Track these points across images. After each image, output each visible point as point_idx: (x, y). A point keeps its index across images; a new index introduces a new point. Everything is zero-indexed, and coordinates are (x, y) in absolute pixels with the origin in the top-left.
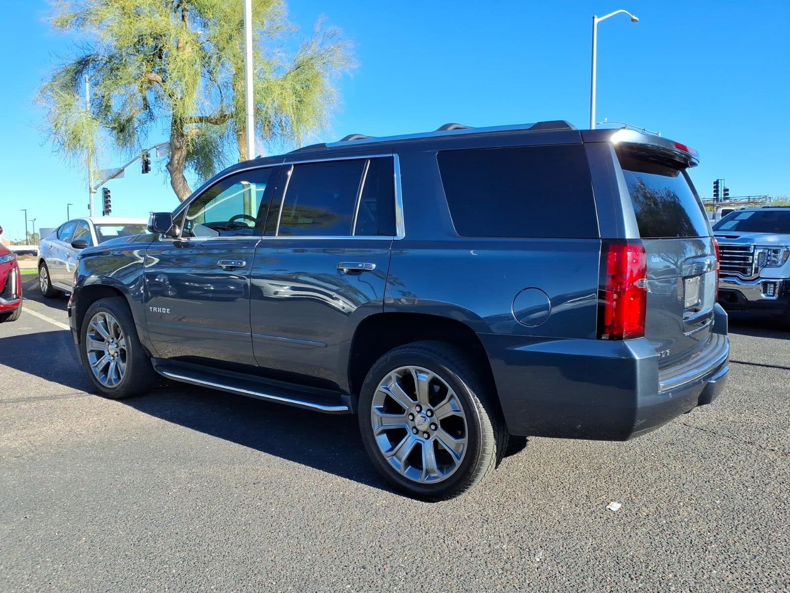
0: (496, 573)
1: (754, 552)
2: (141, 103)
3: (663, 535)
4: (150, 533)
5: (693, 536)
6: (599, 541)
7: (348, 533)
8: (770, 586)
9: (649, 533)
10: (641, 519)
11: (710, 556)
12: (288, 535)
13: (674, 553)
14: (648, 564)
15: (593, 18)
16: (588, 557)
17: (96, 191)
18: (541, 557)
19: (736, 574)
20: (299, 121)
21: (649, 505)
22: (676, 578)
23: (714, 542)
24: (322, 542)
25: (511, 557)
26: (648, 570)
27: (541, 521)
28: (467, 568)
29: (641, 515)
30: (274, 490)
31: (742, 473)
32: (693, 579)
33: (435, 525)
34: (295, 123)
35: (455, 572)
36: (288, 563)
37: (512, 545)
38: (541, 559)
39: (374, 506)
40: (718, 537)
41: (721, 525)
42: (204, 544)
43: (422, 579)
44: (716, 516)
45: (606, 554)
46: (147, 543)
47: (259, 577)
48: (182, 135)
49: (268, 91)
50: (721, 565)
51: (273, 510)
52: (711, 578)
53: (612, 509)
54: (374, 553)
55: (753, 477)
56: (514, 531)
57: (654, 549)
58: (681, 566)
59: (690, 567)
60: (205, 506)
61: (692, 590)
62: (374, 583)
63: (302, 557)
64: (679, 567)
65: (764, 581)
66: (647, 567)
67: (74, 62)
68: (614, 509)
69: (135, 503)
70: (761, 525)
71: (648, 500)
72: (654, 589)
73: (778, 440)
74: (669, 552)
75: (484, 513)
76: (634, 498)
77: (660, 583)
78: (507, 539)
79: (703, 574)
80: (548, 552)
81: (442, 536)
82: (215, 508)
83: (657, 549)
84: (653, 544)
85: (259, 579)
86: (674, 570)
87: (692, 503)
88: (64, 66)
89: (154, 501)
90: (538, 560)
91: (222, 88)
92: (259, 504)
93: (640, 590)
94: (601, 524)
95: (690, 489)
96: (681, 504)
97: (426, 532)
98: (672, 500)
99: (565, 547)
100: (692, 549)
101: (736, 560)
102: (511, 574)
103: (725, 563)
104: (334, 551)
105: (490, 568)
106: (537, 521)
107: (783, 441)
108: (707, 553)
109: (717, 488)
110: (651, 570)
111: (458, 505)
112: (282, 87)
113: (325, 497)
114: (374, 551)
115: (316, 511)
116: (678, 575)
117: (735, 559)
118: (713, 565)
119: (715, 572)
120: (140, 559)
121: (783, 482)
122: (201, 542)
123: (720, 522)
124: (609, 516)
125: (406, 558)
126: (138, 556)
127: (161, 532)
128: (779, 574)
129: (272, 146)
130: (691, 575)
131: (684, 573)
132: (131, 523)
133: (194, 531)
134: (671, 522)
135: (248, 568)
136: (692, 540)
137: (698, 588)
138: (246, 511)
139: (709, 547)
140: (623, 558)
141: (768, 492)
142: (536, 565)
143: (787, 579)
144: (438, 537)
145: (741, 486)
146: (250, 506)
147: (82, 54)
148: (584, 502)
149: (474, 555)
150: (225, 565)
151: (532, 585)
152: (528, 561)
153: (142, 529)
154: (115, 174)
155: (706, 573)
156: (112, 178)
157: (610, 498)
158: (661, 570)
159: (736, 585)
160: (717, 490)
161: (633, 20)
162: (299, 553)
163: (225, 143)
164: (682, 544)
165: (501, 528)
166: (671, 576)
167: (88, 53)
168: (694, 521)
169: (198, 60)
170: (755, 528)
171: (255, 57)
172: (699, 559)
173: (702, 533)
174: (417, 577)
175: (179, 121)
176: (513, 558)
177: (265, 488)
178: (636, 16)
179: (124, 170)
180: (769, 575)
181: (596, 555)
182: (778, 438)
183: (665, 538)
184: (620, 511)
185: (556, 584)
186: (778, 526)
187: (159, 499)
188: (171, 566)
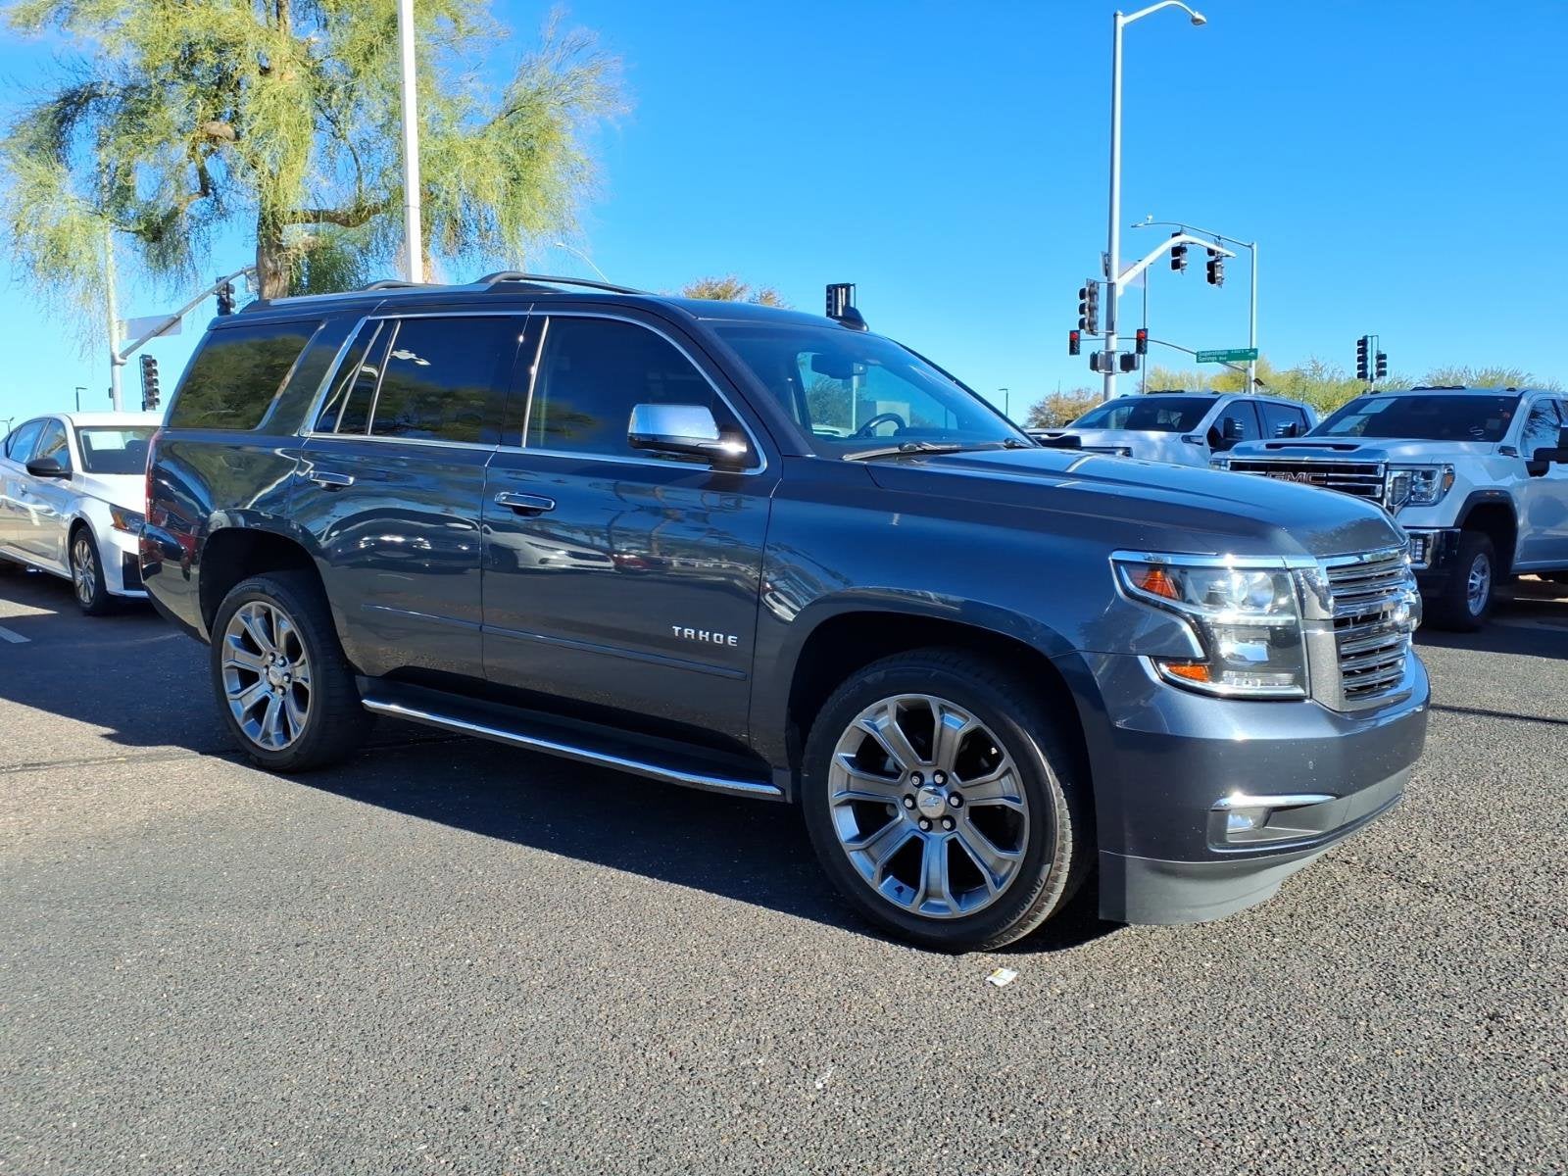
0: (728, 1115)
1: (1248, 1063)
2: (196, 183)
3: (1082, 1032)
4: (50, 1049)
5: (1137, 1034)
6: (950, 1047)
7: (456, 1041)
8: (1258, 1128)
9: (1054, 1029)
10: (1047, 1003)
11: (1159, 1073)
12: (333, 1046)
13: (1090, 1067)
14: (1033, 1089)
15: (1115, 15)
16: (921, 1078)
17: (123, 361)
18: (826, 1081)
19: (1199, 1106)
20: (514, 220)
21: (1071, 973)
22: (1079, 1115)
23: (1175, 1045)
24: (397, 1059)
25: (768, 1081)
26: (1029, 1101)
27: (850, 1008)
28: (672, 1105)
29: (1049, 994)
30: (333, 958)
31: (1273, 908)
32: (1113, 1118)
33: (635, 1021)
34: (507, 223)
35: (647, 1114)
36: (314, 1102)
37: (778, 1058)
38: (825, 1085)
39: (525, 987)
40: (1187, 1033)
41: (1199, 1011)
42: (154, 1068)
43: (575, 1130)
44: (1195, 993)
45: (956, 1072)
46: (37, 1070)
47: (246, 1133)
48: (280, 248)
49: (449, 156)
50: (1175, 1089)
51: (318, 996)
52: (1148, 1114)
53: (996, 983)
54: (496, 1080)
55: (1291, 916)
56: (791, 1029)
57: (1053, 1060)
58: (1095, 1092)
59: (1113, 1094)
60: (181, 992)
61: (1103, 1139)
62: (476, 1139)
63: (347, 1090)
64: (1092, 1094)
65: (1249, 1118)
66: (1028, 1096)
67: (56, 99)
68: (1000, 983)
69: (39, 988)
70: (1278, 1009)
71: (1074, 963)
72: (1030, 1139)
73: (1364, 842)
74: (1081, 1065)
75: (742, 994)
76: (1047, 960)
77: (1045, 1127)
78: (771, 1046)
79: (1134, 1106)
80: (844, 1071)
81: (642, 1044)
82: (200, 996)
83: (1060, 1059)
84: (1055, 1050)
85: (244, 1136)
86: (1080, 1101)
87: (1156, 969)
88: (35, 106)
89: (79, 984)
90: (819, 1086)
91: (358, 151)
92: (294, 985)
93: (1002, 1141)
94: (967, 1013)
95: (1161, 940)
96: (1136, 970)
97: (614, 1036)
98: (1119, 963)
99: (879, 1059)
100: (1128, 1058)
101: (1208, 1078)
102: (756, 1116)
103: (1183, 1086)
104: (416, 1076)
105: (719, 1105)
106: (841, 1010)
107: (1372, 845)
108: (1155, 1065)
109: (1215, 938)
110: (1034, 1101)
111: (694, 981)
112: (478, 151)
113: (432, 969)
114: (496, 1077)
115: (405, 999)
116: (1084, 1111)
117: (1206, 1076)
118: (1160, 1090)
119: (1159, 1102)
120: (11, 1101)
121: (1347, 925)
122: (149, 1065)
123: (1198, 1005)
124: (986, 997)
125: (557, 1087)
126: (11, 1095)
127: (73, 1046)
128: (1282, 1105)
129: (462, 270)
130: (1110, 1110)
131: (1098, 1107)
132: (15, 1029)
133: (142, 1043)
134: (1104, 1006)
135: (230, 1114)
136: (1133, 1042)
137: (1116, 1135)
138: (264, 1000)
139: (1163, 1054)
140: (988, 1078)
141: (1312, 945)
142: (813, 1097)
143: (1296, 1114)
144: (634, 1045)
145: (1263, 933)
146: (275, 989)
147: (71, 82)
148: (946, 968)
149: (696, 1079)
150: (183, 1110)
151: (791, 1136)
152: (799, 1088)
153: (36, 1041)
154: (162, 327)
155: (1140, 1106)
156: (157, 335)
157: (999, 961)
158: (1054, 1102)
159: (1192, 1128)
160: (1215, 941)
161: (1195, 21)
162: (343, 1083)
163: (372, 263)
164: (1113, 1049)
165: (766, 1025)
166: (1070, 1112)
167: (84, 79)
168: (1151, 1003)
169: (305, 96)
170: (1265, 1015)
171: (421, 90)
172: (1136, 1079)
173: (1158, 1026)
174: (567, 1125)
175: (270, 218)
176: (771, 1082)
177: (317, 954)
178: (1199, 13)
179: (180, 318)
180: (1262, 1106)
181: (938, 1074)
182: (1363, 838)
183: (1083, 1037)
184: (1011, 986)
185: (840, 1133)
186: (1310, 1011)
187: (91, 979)
188: (71, 1115)
